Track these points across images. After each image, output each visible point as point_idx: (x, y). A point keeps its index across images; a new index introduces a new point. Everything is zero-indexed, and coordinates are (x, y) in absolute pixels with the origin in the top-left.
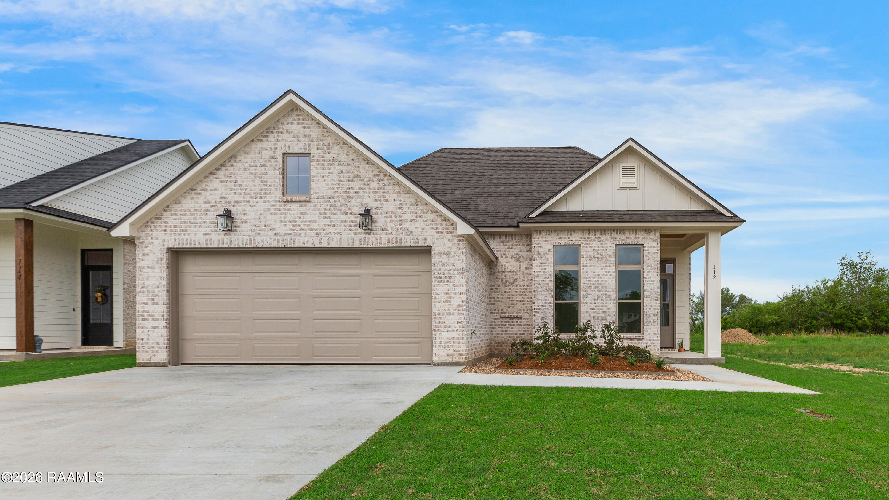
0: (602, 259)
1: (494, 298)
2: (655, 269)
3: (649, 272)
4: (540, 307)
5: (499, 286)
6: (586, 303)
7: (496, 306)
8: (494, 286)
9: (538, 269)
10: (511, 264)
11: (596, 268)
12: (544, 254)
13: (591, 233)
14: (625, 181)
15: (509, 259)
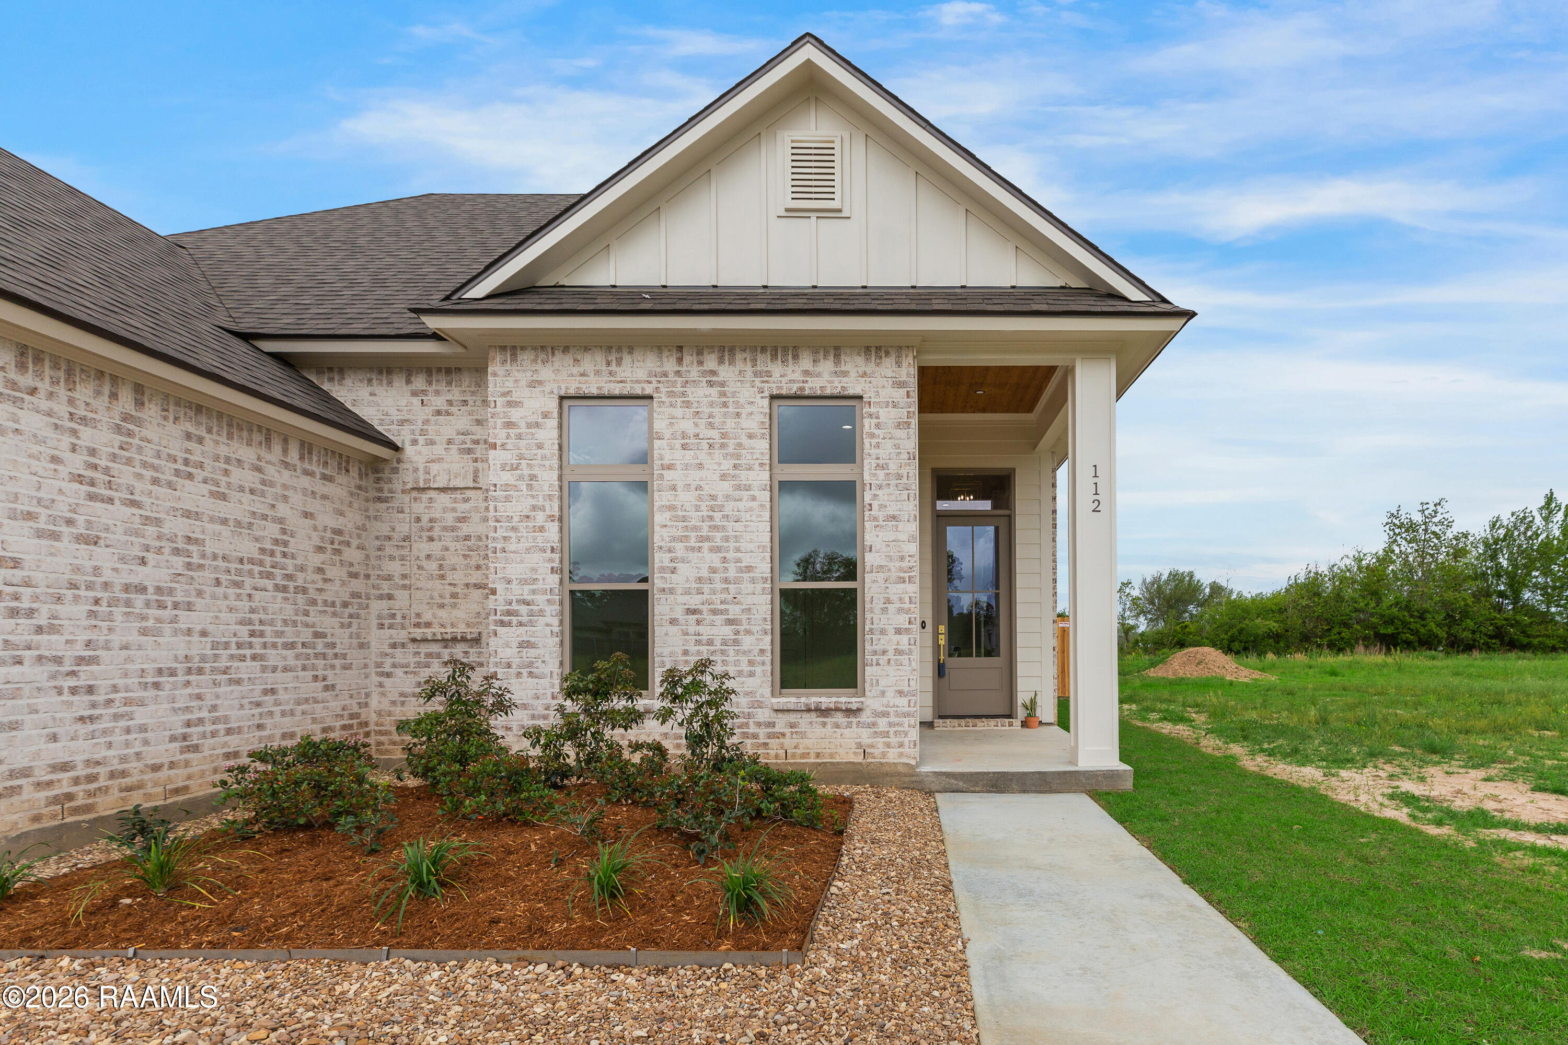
0: (723, 446)
1: (389, 578)
2: (899, 477)
3: (880, 487)
4: (515, 606)
5: (406, 538)
6: (672, 591)
7: (396, 604)
8: (389, 538)
9: (507, 477)
10: (445, 466)
11: (702, 473)
12: (529, 426)
13: (687, 359)
14: (801, 188)
15: (439, 449)
